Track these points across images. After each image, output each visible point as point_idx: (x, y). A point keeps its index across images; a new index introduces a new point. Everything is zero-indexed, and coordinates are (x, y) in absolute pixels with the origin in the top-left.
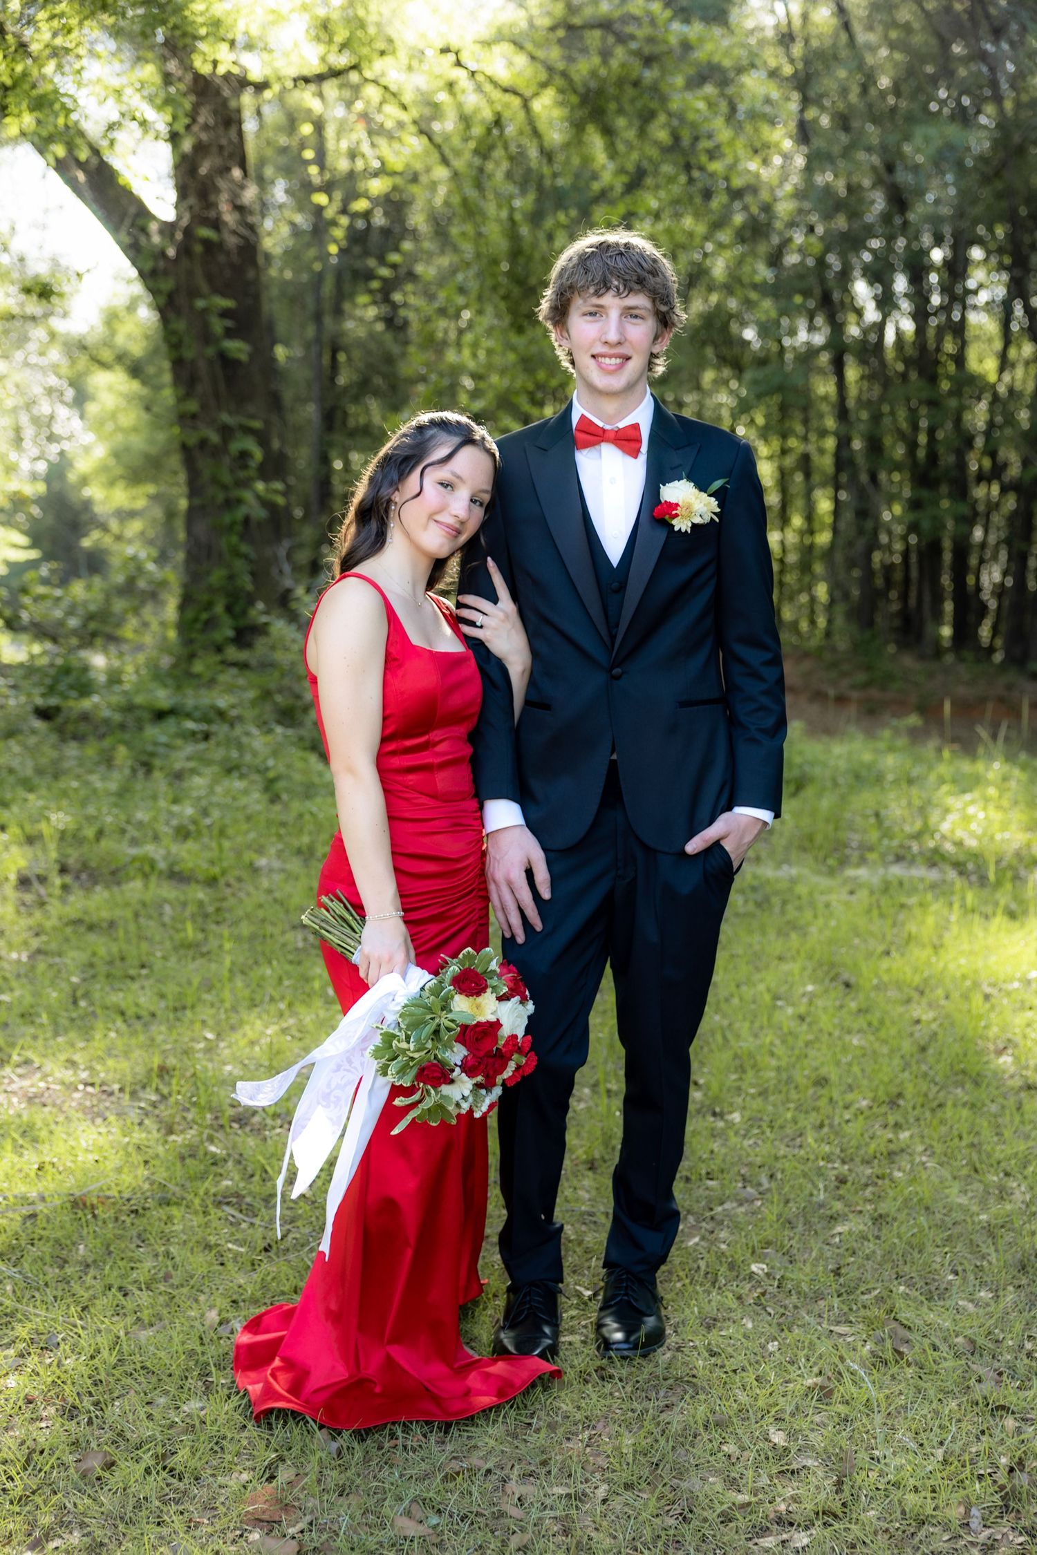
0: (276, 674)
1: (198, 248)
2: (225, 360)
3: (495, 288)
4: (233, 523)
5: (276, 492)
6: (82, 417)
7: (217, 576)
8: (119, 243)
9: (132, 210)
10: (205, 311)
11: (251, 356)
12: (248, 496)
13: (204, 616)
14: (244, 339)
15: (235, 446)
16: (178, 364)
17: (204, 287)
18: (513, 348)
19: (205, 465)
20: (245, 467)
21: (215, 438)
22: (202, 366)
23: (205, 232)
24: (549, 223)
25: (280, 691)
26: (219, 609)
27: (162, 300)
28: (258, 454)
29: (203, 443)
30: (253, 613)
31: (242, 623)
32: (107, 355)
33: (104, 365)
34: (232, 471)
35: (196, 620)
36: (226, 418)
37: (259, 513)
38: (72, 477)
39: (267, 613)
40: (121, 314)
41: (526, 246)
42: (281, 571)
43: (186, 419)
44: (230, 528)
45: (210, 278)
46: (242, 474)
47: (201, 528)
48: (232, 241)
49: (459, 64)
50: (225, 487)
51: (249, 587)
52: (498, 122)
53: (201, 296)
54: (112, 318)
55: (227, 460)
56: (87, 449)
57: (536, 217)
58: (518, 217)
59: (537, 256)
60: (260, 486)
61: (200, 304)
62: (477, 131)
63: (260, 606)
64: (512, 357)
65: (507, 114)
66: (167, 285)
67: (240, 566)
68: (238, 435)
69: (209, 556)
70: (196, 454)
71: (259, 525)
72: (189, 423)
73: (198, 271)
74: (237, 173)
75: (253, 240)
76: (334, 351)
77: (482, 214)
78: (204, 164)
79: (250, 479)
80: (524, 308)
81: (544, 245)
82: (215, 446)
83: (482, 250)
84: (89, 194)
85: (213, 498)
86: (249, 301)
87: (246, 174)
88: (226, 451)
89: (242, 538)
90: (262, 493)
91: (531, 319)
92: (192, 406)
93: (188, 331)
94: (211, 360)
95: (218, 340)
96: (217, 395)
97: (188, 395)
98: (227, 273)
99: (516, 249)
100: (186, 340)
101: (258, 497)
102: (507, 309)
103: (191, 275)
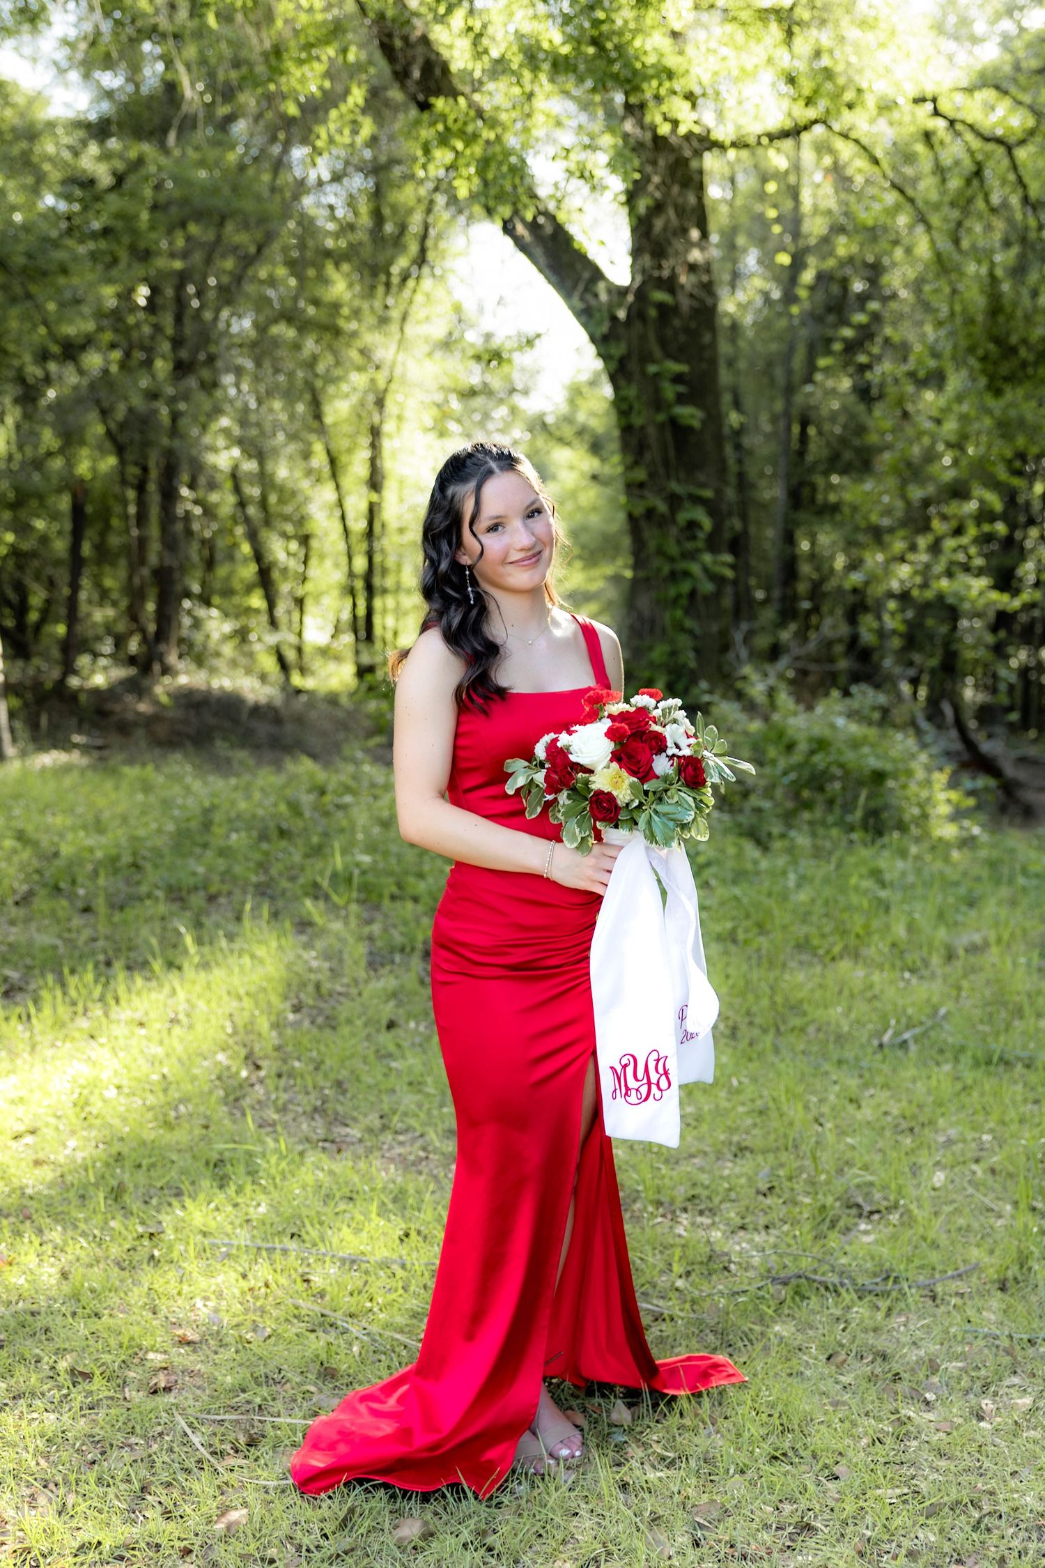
1: (653, 313)
2: (678, 429)
3: (971, 350)
4: (679, 596)
5: (724, 564)
7: (659, 653)
8: (572, 308)
9: (586, 275)
10: (657, 376)
11: (704, 422)
12: (695, 568)
14: (697, 405)
15: (683, 517)
16: (627, 430)
17: (657, 352)
18: (988, 411)
19: (652, 537)
20: (694, 538)
21: (662, 507)
22: (652, 431)
23: (660, 296)
24: (1033, 277)
27: (614, 365)
28: (707, 523)
29: (650, 513)
30: (695, 691)
32: (568, 432)
33: (566, 443)
34: (679, 542)
36: (675, 486)
37: (707, 587)
39: (710, 692)
40: (584, 390)
41: (1006, 302)
42: (738, 657)
43: (633, 488)
44: (675, 601)
45: (663, 343)
46: (690, 546)
47: (644, 602)
48: (685, 303)
49: (936, 112)
50: (671, 559)
51: (693, 664)
52: (978, 173)
53: (654, 361)
54: (576, 393)
55: (674, 531)
57: (1019, 271)
58: (999, 272)
59: (1020, 314)
60: (707, 558)
61: (652, 369)
62: (955, 183)
63: (704, 685)
64: (988, 422)
65: (988, 164)
66: (618, 350)
67: (684, 641)
68: (687, 504)
69: (652, 631)
70: (643, 524)
71: (706, 598)
72: (636, 491)
73: (652, 336)
74: (695, 234)
75: (709, 301)
76: (804, 424)
77: (958, 270)
78: (658, 224)
79: (698, 551)
80: (1004, 369)
81: (1026, 301)
82: (663, 516)
83: (958, 308)
84: (542, 260)
85: (659, 570)
86: (704, 366)
87: (705, 235)
88: (674, 521)
89: (687, 612)
90: (710, 566)
91: (1010, 379)
92: (640, 474)
93: (638, 397)
94: (661, 427)
95: (669, 406)
96: (666, 463)
97: (636, 463)
98: (682, 338)
99: (996, 308)
100: (636, 406)
101: (706, 570)
102: (984, 371)
103: (643, 338)
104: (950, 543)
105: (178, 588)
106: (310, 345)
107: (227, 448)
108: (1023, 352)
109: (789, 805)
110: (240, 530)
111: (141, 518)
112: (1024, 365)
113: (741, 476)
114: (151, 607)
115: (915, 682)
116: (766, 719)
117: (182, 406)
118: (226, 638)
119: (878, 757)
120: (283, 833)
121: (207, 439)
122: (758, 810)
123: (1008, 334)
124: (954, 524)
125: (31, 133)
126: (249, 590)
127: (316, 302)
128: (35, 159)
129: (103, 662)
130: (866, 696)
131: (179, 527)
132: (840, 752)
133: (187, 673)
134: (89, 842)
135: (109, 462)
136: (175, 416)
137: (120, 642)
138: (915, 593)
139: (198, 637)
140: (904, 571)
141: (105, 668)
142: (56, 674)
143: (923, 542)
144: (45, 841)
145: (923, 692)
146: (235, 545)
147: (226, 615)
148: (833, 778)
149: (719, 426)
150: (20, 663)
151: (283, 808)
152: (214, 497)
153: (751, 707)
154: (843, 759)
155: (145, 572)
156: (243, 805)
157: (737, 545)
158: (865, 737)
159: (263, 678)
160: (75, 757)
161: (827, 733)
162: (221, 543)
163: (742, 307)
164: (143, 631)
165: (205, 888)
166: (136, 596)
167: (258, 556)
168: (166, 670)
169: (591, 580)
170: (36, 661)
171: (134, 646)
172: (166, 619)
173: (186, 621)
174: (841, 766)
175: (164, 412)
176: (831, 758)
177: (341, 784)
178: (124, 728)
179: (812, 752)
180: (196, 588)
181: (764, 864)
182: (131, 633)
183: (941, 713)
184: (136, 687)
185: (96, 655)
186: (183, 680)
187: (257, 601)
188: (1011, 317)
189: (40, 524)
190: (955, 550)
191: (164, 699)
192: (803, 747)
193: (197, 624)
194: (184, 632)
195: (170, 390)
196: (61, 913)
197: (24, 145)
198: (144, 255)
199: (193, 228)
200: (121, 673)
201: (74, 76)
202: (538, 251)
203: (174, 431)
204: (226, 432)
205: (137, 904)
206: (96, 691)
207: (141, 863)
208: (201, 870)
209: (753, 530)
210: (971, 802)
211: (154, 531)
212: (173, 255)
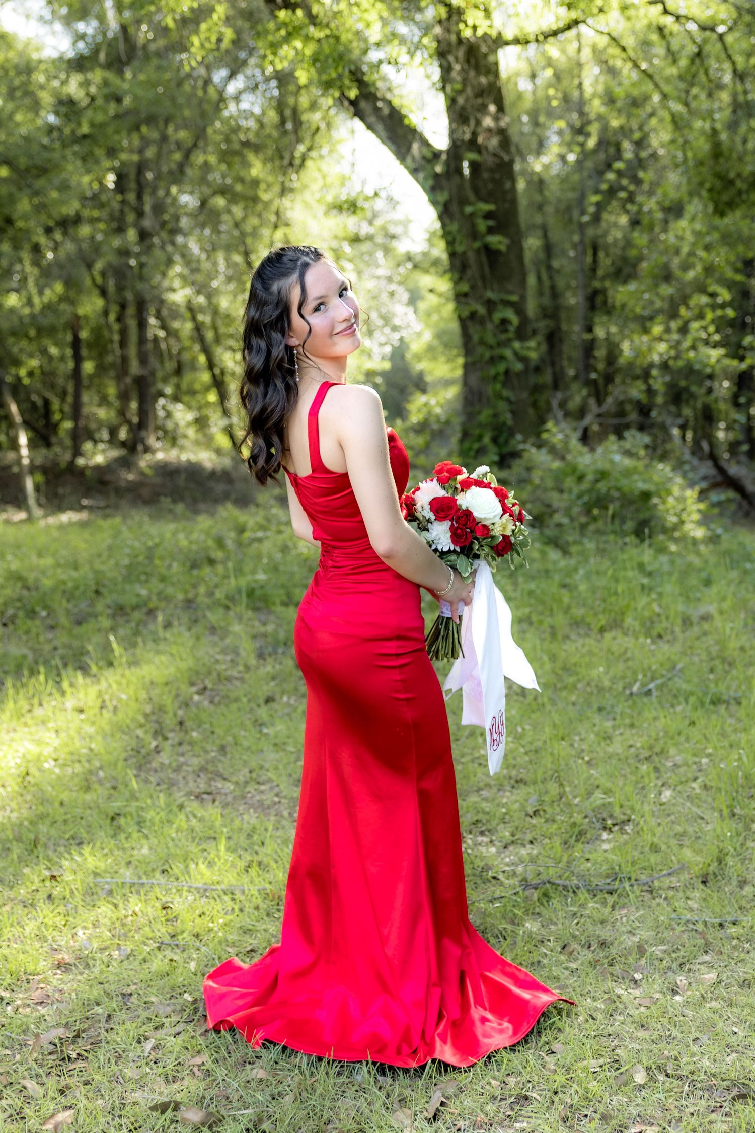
0: (529, 488)
1: (467, 169)
2: (490, 252)
3: (701, 184)
4: (497, 374)
5: (529, 349)
6: (415, 312)
7: (485, 416)
8: (407, 167)
9: (418, 143)
10: (472, 214)
11: (508, 247)
12: (508, 353)
13: (476, 446)
14: (503, 234)
15: (497, 316)
16: (452, 255)
17: (471, 196)
18: (715, 228)
19: (476, 332)
20: (506, 331)
21: (482, 310)
22: (471, 256)
23: (472, 156)
24: (743, 129)
25: (532, 502)
26: (487, 440)
27: (441, 208)
28: (515, 320)
29: (473, 315)
30: (513, 442)
31: (505, 450)
32: (427, 263)
33: (426, 271)
34: (495, 336)
35: (470, 449)
36: (489, 294)
37: (519, 366)
38: (408, 356)
39: (524, 442)
41: (724, 147)
42: (555, 417)
43: (460, 297)
44: (495, 377)
45: (476, 191)
46: (503, 337)
47: (474, 380)
48: (490, 161)
49: (666, 11)
50: (491, 348)
51: (510, 423)
52: (699, 54)
53: (470, 204)
55: (490, 326)
56: (419, 335)
57: (732, 126)
58: (718, 126)
59: (735, 155)
60: (517, 345)
61: (468, 210)
62: (683, 62)
63: (519, 437)
64: (716, 236)
65: (707, 48)
66: (443, 197)
67: (502, 406)
68: (500, 307)
69: (480, 400)
70: (469, 324)
71: (518, 375)
72: (463, 300)
73: (467, 185)
74: (492, 108)
75: (506, 158)
76: (595, 249)
77: (689, 127)
78: (461, 100)
79: (510, 340)
80: (725, 198)
81: (740, 147)
82: (482, 317)
83: (690, 154)
84: (383, 134)
85: (482, 356)
86: (507, 206)
87: (501, 109)
88: (491, 320)
89: (504, 385)
90: (519, 351)
91: (731, 205)
92: (465, 287)
93: (459, 231)
94: (478, 251)
95: (483, 236)
96: (483, 278)
97: (461, 279)
98: (490, 186)
99: (717, 152)
100: (458, 238)
101: (516, 354)
102: (711, 199)
103: (461, 187)
104: (695, 325)
105: (153, 390)
106: (238, 211)
107: (183, 287)
108: (739, 184)
109: (583, 519)
110: (197, 348)
111: (123, 344)
112: (740, 193)
113: (553, 288)
114: (134, 405)
115: (683, 428)
116: (563, 458)
117: (144, 259)
118: (189, 425)
119: (644, 481)
120: (211, 562)
121: (166, 284)
122: (559, 525)
123: (728, 172)
124: (696, 311)
125: (28, 69)
126: (207, 389)
127: (242, 180)
128: (32, 88)
129: (101, 446)
130: (636, 439)
131: (150, 346)
132: (617, 480)
133: (163, 449)
134: (64, 577)
135: (99, 303)
136: (142, 266)
137: (113, 432)
138: (671, 363)
139: (169, 425)
140: (662, 347)
141: (103, 451)
142: (68, 456)
143: (674, 325)
144: (31, 577)
145: (689, 435)
146: (194, 359)
147: (189, 407)
148: (612, 500)
149: (521, 250)
150: (44, 451)
151: (210, 543)
152: (176, 325)
153: (553, 451)
154: (619, 485)
155: (128, 380)
156: (184, 543)
157: (553, 339)
158: (635, 468)
159: (219, 451)
160: (83, 515)
161: (607, 466)
162: (186, 356)
163: (547, 167)
164: (129, 422)
165: (146, 604)
166: (124, 397)
167: (211, 365)
168: (147, 449)
169: (453, 369)
170: (57, 449)
171: (123, 434)
172: (145, 413)
173: (161, 414)
174: (618, 489)
175: (133, 262)
176: (612, 484)
177: (257, 523)
178: (120, 492)
179: (597, 481)
180: (168, 390)
181: (563, 563)
182: (120, 425)
183: (701, 449)
184: (126, 463)
185: (95, 442)
186: (160, 456)
187: (212, 397)
188: (728, 159)
189: (54, 351)
190: (697, 330)
191: (148, 472)
192: (590, 477)
193: (169, 415)
194: (160, 422)
195: (137, 249)
196: (34, 630)
197: (24, 78)
198: (112, 152)
199: (144, 129)
200: (115, 453)
201: (58, 26)
202: (380, 127)
203: (141, 278)
204: (182, 276)
205: (93, 620)
206: (97, 468)
207: (102, 590)
208: (144, 592)
209: (564, 327)
210: (716, 511)
211: (132, 351)
212: (131, 151)
